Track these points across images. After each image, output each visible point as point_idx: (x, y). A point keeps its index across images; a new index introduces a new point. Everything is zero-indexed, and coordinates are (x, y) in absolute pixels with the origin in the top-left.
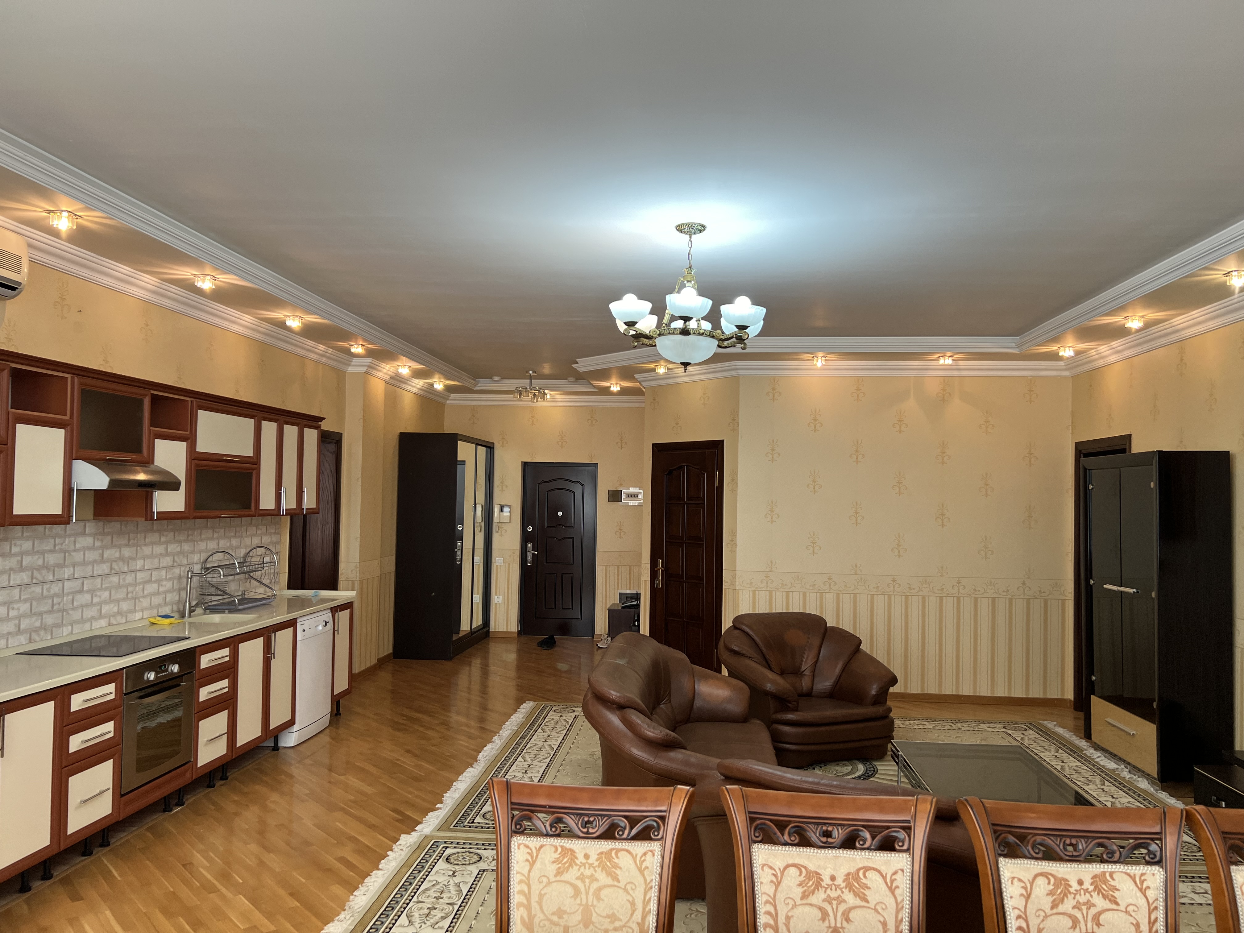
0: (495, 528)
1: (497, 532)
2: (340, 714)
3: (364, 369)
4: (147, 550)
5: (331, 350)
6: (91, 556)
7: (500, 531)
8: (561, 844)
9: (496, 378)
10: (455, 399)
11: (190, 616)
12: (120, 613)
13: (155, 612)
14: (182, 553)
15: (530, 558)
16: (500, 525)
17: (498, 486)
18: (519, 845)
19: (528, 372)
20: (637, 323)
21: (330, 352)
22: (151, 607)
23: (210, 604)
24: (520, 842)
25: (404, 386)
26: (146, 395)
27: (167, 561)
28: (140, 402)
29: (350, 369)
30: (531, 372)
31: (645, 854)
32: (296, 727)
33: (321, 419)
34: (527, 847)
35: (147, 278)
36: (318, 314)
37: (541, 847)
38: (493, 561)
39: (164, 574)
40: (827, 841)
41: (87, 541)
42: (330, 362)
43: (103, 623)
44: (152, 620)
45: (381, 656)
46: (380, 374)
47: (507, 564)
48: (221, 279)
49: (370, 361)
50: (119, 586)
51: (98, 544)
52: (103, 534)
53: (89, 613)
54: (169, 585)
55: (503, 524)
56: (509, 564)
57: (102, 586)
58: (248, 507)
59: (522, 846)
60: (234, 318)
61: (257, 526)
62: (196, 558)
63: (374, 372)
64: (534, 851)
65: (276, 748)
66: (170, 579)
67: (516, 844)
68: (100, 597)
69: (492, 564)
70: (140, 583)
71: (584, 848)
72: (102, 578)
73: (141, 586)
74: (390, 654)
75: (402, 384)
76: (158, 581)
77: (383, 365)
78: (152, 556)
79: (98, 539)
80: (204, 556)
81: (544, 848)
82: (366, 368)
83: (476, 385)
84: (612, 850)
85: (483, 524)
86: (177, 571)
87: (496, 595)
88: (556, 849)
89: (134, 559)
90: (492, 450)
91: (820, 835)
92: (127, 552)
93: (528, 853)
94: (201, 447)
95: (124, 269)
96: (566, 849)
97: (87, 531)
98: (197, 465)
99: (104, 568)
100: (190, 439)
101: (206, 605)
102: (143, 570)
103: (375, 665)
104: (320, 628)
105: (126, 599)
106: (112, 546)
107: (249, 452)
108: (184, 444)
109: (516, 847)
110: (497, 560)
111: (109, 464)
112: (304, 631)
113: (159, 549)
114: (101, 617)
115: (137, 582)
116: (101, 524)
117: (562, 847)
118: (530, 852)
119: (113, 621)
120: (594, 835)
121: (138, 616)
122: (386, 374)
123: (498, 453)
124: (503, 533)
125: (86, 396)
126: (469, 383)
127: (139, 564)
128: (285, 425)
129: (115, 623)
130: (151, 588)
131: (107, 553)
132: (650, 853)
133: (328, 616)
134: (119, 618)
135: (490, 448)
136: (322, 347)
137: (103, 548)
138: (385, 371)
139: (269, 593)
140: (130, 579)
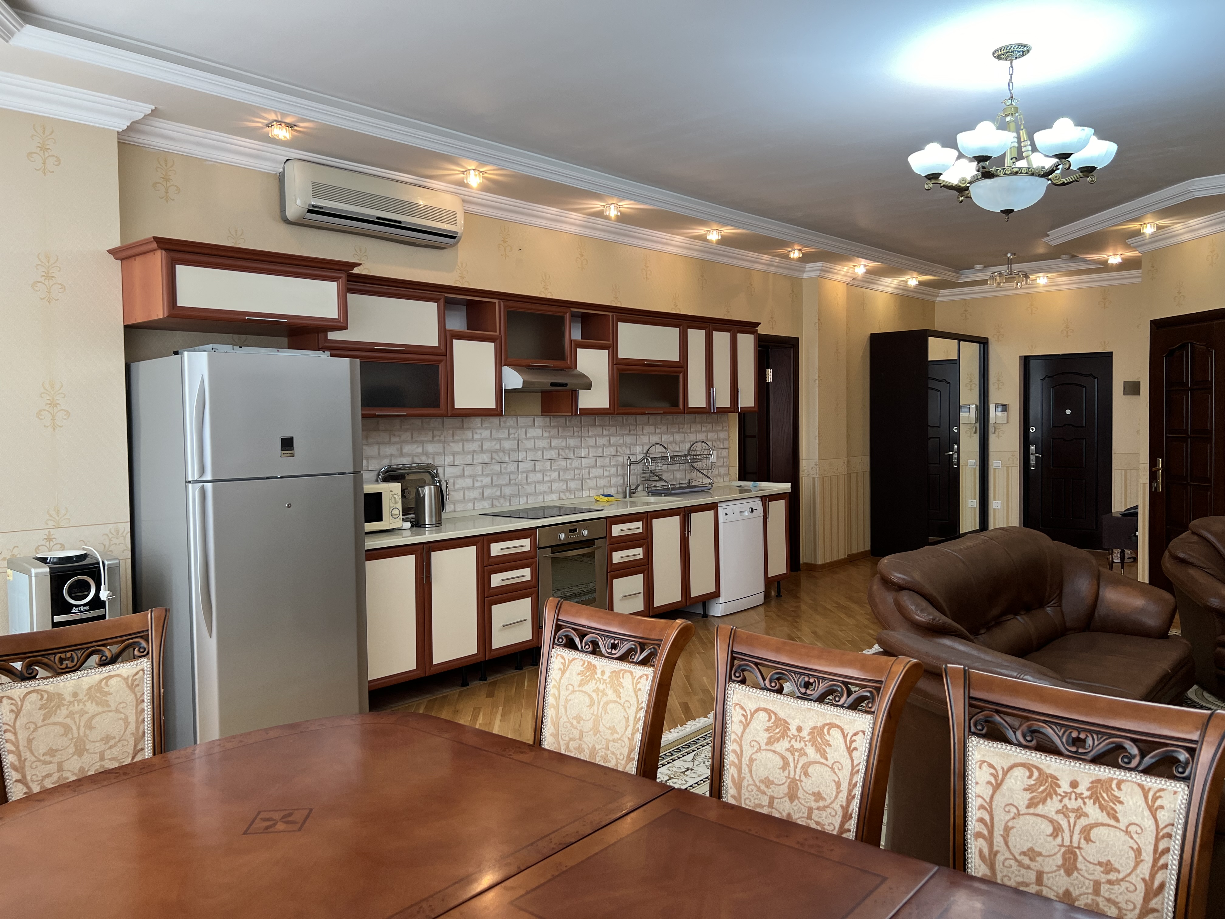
0: (991, 429)
1: (994, 433)
2: (781, 596)
3: (817, 273)
4: (591, 441)
5: (777, 258)
6: (541, 444)
7: (997, 432)
8: (589, 660)
9: (978, 267)
10: (944, 296)
11: (630, 497)
12: (569, 490)
13: (601, 492)
14: (624, 444)
15: (1033, 462)
16: (996, 425)
17: (994, 383)
18: (558, 655)
19: (1006, 255)
20: (941, 174)
21: (777, 261)
22: (597, 488)
23: (653, 489)
24: (559, 653)
25: (874, 286)
26: (566, 313)
27: (612, 451)
28: (562, 319)
29: (805, 275)
30: (1009, 255)
31: (641, 677)
32: (722, 599)
33: (758, 324)
34: (563, 658)
35: (574, 215)
36: (732, 226)
37: (574, 659)
38: (990, 464)
39: (608, 461)
40: (806, 693)
41: (538, 432)
42: (780, 271)
43: (554, 497)
44: (597, 498)
45: (854, 551)
46: (838, 277)
47: (1005, 468)
48: (625, 206)
49: (821, 265)
50: (566, 469)
51: (545, 434)
52: (550, 426)
53: (542, 488)
54: (613, 470)
55: (1001, 425)
56: (1008, 467)
57: (551, 468)
58: (675, 404)
59: (559, 657)
60: (665, 240)
61: (701, 423)
62: (639, 449)
63: (830, 275)
64: (567, 662)
65: (705, 615)
66: (614, 466)
67: (555, 654)
68: (550, 476)
69: (990, 468)
70: (585, 468)
71: (603, 666)
72: (551, 462)
73: (587, 470)
74: (869, 550)
75: (871, 285)
76: (603, 467)
77: (839, 267)
78: (596, 446)
79: (546, 431)
80: (646, 448)
81: (575, 661)
82: (819, 272)
83: (959, 278)
84: (622, 670)
85: (978, 425)
86: (620, 459)
87: (995, 500)
88: (584, 664)
89: (580, 447)
90: (986, 346)
91: (800, 685)
92: (572, 442)
93: (562, 663)
94: (623, 354)
95: (552, 211)
96: (591, 664)
97: (536, 425)
98: (619, 369)
99: (553, 454)
100: (612, 348)
101: (649, 489)
102: (588, 457)
103: (844, 559)
104: (746, 514)
105: (574, 479)
106: (558, 436)
107: (675, 357)
108: (605, 353)
109: (555, 657)
110: (994, 463)
111: (532, 369)
112: (726, 514)
113: (601, 441)
114: (551, 491)
115: (583, 466)
116: (548, 419)
117: (589, 662)
118: (564, 662)
119: (562, 495)
120: (615, 656)
121: (585, 494)
122: (845, 276)
123: (994, 350)
124: (1000, 435)
125: (512, 316)
126: (949, 275)
127: (584, 452)
128: (714, 332)
129: (564, 498)
130: (595, 472)
131: (555, 442)
132: (645, 677)
133: (758, 504)
134: (568, 494)
135: (983, 343)
136: (766, 257)
137: (551, 438)
138: (843, 273)
139: (707, 481)
140: (576, 463)
